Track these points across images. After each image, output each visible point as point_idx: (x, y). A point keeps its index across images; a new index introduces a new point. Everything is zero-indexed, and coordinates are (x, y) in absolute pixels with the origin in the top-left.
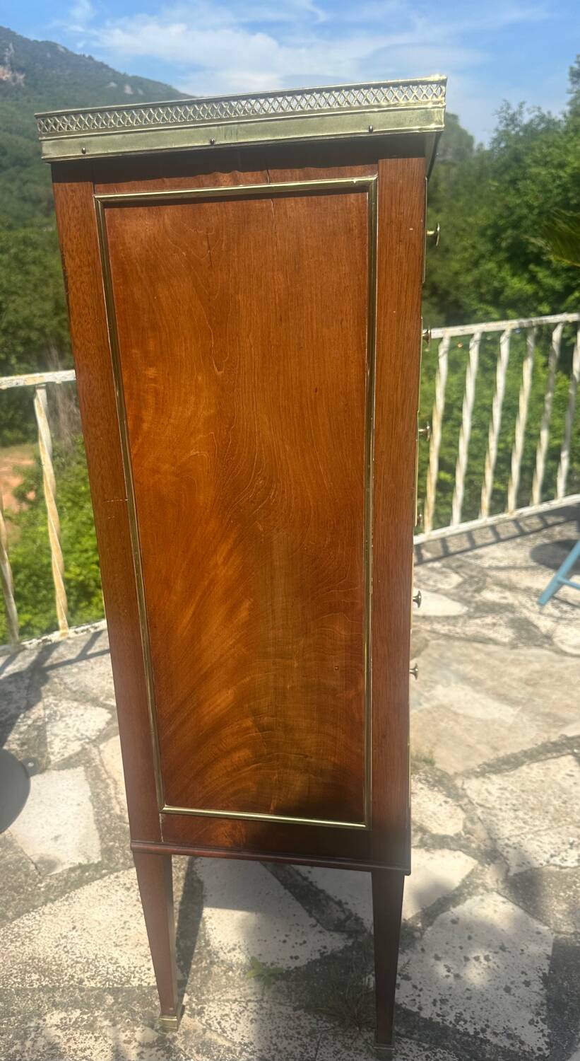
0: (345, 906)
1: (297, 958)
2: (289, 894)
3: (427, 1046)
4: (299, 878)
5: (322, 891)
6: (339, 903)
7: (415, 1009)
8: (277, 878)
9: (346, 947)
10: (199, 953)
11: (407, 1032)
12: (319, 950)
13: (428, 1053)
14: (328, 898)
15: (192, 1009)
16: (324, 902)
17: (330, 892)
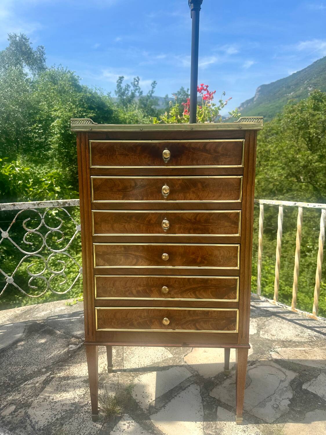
0: (163, 408)
1: (136, 396)
2: (167, 392)
3: (98, 432)
4: (176, 394)
5: (170, 401)
6: (164, 406)
7: (114, 430)
8: (174, 388)
9: (142, 409)
10: (137, 373)
11: (105, 427)
12: (140, 402)
13: (95, 432)
14: (167, 403)
15: (115, 374)
16: (164, 402)
17: (169, 404)
